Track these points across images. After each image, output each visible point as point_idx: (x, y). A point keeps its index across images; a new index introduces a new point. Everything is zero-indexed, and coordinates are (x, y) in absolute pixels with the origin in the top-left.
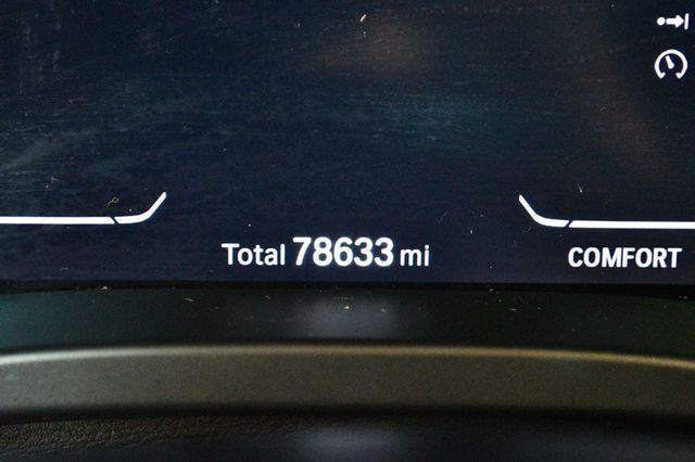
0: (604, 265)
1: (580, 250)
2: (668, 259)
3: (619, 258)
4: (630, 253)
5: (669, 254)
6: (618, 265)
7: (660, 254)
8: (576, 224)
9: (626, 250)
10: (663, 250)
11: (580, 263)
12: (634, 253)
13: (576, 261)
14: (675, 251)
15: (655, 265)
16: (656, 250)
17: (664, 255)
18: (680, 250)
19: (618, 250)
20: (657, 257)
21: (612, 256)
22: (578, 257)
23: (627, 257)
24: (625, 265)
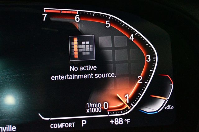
0: (58, 127)
1: (53, 124)
2: (72, 125)
3: (62, 125)
4: (64, 124)
5: (72, 124)
6: (61, 127)
7: (70, 124)
8: (52, 119)
9: (63, 124)
10: (71, 123)
11: (53, 127)
12: (65, 124)
13: (52, 127)
14: (73, 123)
15: (69, 127)
16: (69, 123)
17: (71, 124)
18: (74, 123)
19: (61, 124)
20: (70, 125)
21: (60, 125)
22: (52, 126)
23: (63, 125)
24: (63, 127)
